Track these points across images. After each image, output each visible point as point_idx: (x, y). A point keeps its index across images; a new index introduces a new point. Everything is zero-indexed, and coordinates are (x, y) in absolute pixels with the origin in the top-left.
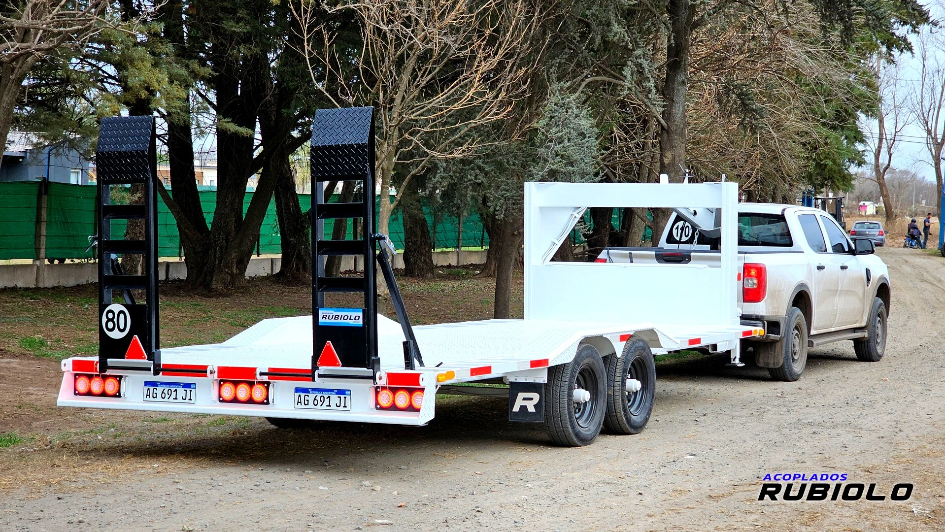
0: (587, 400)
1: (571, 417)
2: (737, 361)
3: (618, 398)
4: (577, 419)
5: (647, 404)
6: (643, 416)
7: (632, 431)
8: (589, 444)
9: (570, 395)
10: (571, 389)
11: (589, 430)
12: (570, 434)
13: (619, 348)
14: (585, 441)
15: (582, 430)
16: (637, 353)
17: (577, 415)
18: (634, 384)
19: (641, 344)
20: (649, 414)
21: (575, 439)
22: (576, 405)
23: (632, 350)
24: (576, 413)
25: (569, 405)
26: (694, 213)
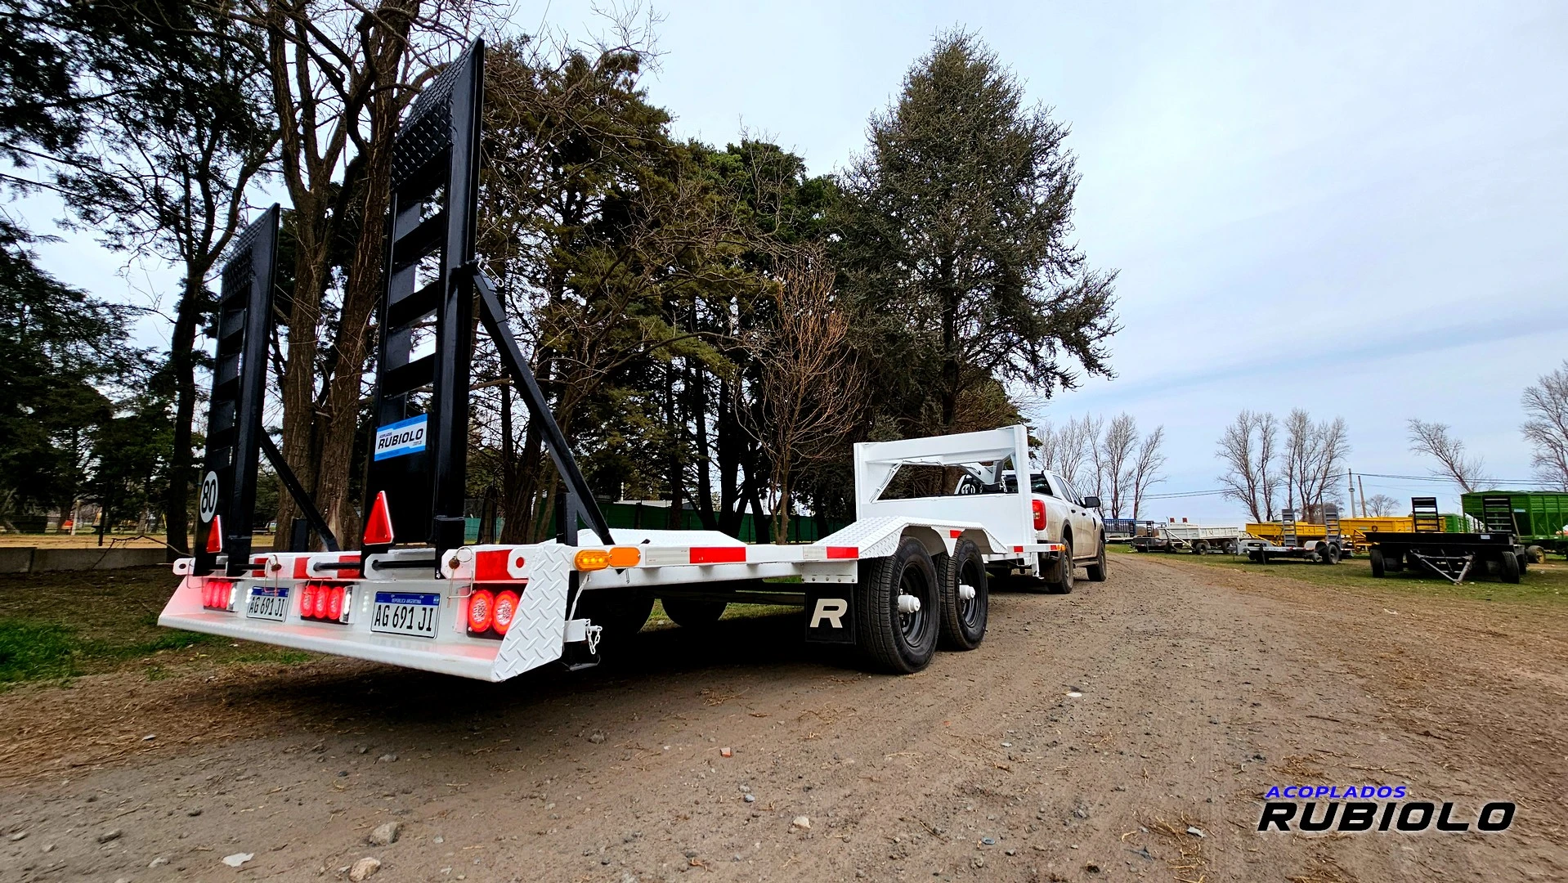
0: (917, 610)
1: (896, 634)
2: (1038, 575)
3: (953, 607)
4: (905, 634)
5: (982, 614)
6: (979, 627)
7: (970, 646)
8: (923, 669)
9: (894, 602)
10: (894, 595)
11: (922, 649)
12: (896, 658)
13: (951, 545)
14: (916, 665)
15: (912, 650)
16: (968, 555)
17: (905, 629)
18: (968, 591)
19: (971, 545)
20: (985, 625)
21: (904, 664)
22: (902, 616)
23: (963, 551)
24: (902, 626)
25: (892, 616)
26: (980, 473)
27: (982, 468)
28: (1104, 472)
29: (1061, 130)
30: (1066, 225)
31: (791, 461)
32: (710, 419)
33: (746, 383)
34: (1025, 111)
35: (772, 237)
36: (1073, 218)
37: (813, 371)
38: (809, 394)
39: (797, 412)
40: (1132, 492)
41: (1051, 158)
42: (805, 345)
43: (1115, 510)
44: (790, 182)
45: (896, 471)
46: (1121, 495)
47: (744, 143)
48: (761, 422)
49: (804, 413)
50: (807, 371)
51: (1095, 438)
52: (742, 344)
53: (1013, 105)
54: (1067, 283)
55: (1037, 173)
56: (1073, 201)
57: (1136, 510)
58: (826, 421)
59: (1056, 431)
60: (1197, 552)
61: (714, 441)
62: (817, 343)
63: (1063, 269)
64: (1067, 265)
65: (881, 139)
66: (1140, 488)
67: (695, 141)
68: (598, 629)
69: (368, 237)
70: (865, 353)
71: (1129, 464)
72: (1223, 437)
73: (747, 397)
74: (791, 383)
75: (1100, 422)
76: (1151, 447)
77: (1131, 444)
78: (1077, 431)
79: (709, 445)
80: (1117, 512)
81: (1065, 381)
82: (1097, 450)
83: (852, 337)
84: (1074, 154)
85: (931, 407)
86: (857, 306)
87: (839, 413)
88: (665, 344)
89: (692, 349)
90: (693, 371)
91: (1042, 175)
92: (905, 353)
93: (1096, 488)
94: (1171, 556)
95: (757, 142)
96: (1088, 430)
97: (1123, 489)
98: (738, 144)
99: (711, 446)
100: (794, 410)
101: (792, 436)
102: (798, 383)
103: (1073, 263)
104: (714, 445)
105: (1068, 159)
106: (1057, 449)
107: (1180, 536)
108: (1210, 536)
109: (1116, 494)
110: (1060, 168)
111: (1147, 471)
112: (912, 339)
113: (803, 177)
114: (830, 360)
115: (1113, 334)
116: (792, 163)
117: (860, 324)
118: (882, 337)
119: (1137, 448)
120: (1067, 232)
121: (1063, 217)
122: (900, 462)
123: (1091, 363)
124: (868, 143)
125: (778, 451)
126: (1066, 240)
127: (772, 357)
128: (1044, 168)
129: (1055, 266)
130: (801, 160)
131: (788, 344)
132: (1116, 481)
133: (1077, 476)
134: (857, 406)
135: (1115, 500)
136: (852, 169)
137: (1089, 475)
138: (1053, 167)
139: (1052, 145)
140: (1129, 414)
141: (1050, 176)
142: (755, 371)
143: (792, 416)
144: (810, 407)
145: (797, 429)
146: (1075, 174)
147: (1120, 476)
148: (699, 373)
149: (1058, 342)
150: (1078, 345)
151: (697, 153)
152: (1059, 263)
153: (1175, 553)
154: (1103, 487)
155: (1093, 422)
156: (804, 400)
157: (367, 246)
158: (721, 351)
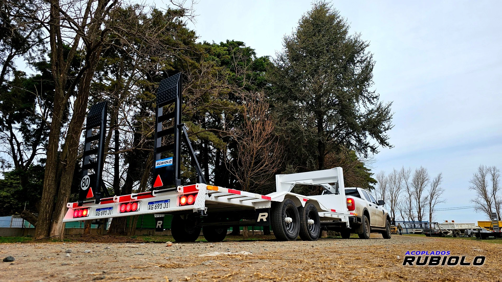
0: (292, 222)
2: (349, 227)
3: (305, 226)
4: (288, 230)
5: (317, 230)
6: (316, 234)
7: (312, 240)
9: (284, 218)
10: (284, 216)
12: (284, 235)
13: (303, 203)
14: (291, 239)
15: (290, 234)
16: (312, 209)
18: (311, 221)
19: (313, 206)
21: (287, 238)
22: (286, 224)
23: (309, 207)
24: (287, 228)
25: (283, 223)
26: (329, 188)
27: (330, 186)
28: (413, 197)
29: (366, 44)
30: (371, 82)
31: (250, 186)
32: (211, 168)
33: (229, 151)
34: (351, 34)
35: (242, 89)
36: (373, 79)
37: (259, 145)
38: (257, 156)
39: (252, 164)
40: (427, 208)
41: (362, 55)
42: (256, 135)
43: (420, 217)
44: (249, 60)
45: (293, 187)
46: (422, 211)
47: (228, 41)
48: (237, 168)
49: (256, 164)
50: (256, 145)
51: (407, 179)
52: (229, 134)
53: (345, 32)
54: (371, 107)
55: (356, 61)
56: (373, 72)
57: (430, 218)
58: (265, 167)
59: (387, 175)
60: (455, 236)
61: (213, 178)
62: (260, 134)
63: (369, 101)
64: (371, 99)
65: (289, 45)
66: (432, 206)
67: (207, 42)
68: (207, 208)
69: (84, 94)
70: (282, 137)
71: (425, 193)
72: (472, 179)
73: (229, 157)
74: (250, 151)
75: (409, 172)
76: (436, 185)
77: (426, 182)
78: (397, 176)
79: (210, 180)
80: (421, 219)
81: (373, 149)
82: (409, 186)
83: (277, 131)
84: (372, 53)
85: (311, 161)
86: (278, 118)
87: (271, 164)
88: (195, 134)
89: (206, 136)
90: (203, 145)
91: (358, 62)
92: (299, 137)
93: (409, 206)
94: (442, 238)
95: (233, 41)
96: (403, 175)
97: (423, 206)
98: (225, 42)
99: (212, 181)
100: (251, 163)
101: (251, 174)
102: (253, 151)
103: (373, 98)
104: (213, 180)
105: (369, 55)
106: (387, 185)
107: (446, 228)
108: (460, 228)
109: (420, 209)
110: (366, 59)
111: (435, 197)
112: (302, 132)
113: (255, 57)
114: (267, 141)
115: (390, 129)
116: (249, 52)
117: (280, 125)
118: (289, 131)
119: (429, 185)
120: (371, 85)
121: (369, 78)
122: (295, 183)
123: (383, 142)
124: (283, 47)
125: (244, 180)
126: (370, 89)
127: (242, 140)
128: (359, 59)
129: (366, 100)
130: (253, 50)
131: (248, 133)
132: (419, 203)
133: (399, 199)
134: (279, 161)
135: (419, 212)
136: (276, 58)
137: (405, 199)
138: (363, 59)
139: (362, 50)
140: (424, 167)
141: (361, 62)
142: (233, 145)
143: (251, 165)
144: (258, 161)
145: (252, 170)
146: (373, 61)
147: (421, 199)
148: (206, 146)
149: (367, 133)
150: (376, 134)
151: (208, 47)
152: (368, 99)
153: (444, 236)
154: (412, 205)
155: (406, 171)
156: (256, 158)
157: (83, 97)
158: (220, 137)
